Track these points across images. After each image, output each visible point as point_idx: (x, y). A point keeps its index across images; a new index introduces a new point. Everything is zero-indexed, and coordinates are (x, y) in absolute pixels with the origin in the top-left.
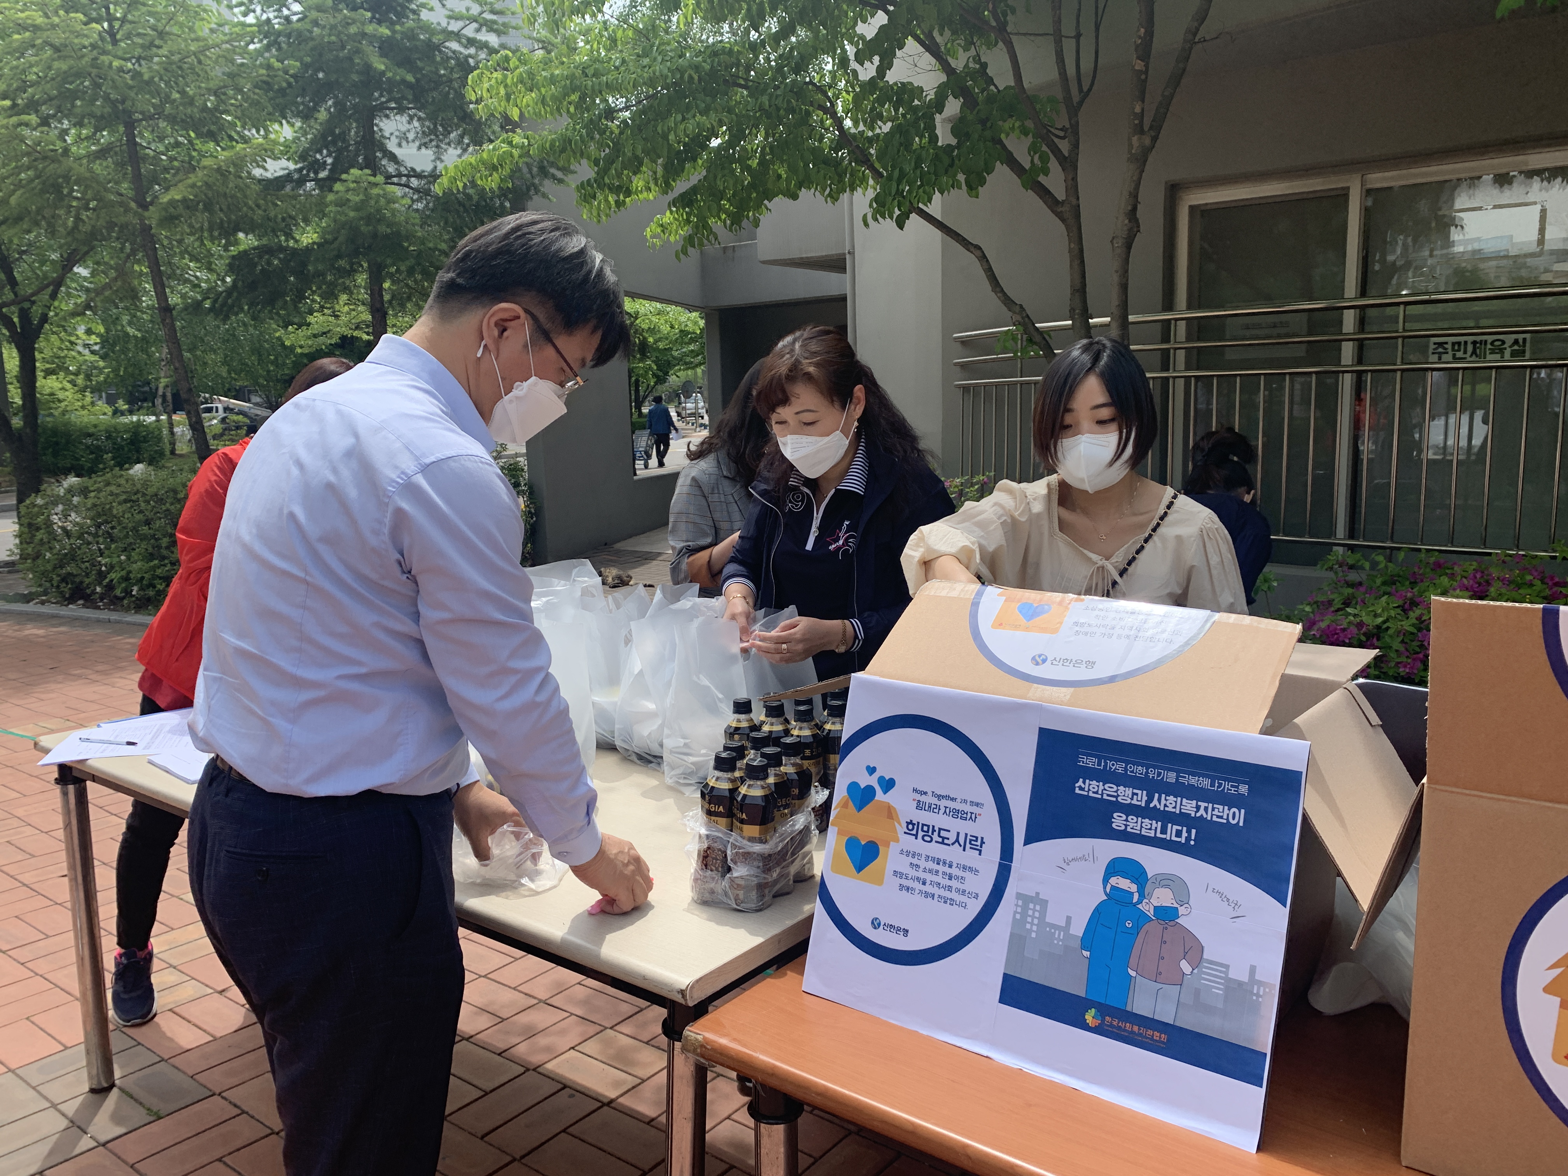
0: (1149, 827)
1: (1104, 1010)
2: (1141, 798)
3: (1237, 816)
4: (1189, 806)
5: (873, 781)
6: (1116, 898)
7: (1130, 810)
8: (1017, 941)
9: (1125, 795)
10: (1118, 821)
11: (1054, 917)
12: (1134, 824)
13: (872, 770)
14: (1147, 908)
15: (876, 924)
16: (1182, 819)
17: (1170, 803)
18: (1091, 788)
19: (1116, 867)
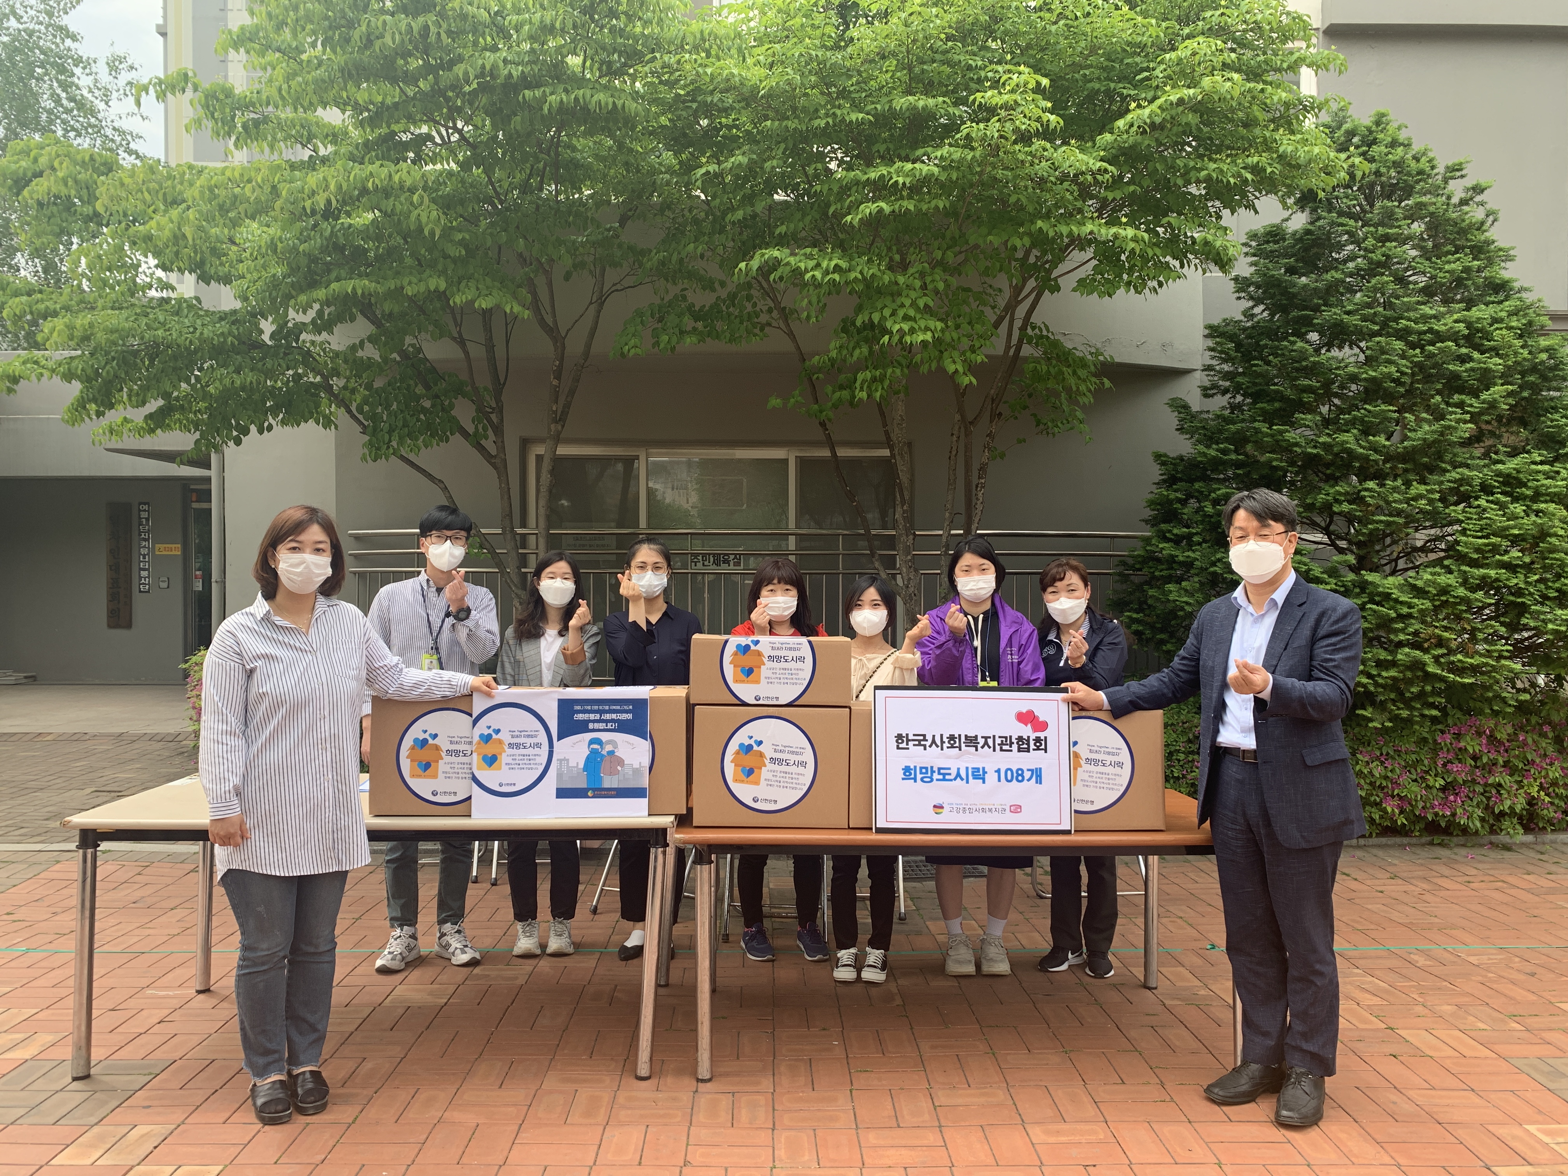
0: (602, 726)
1: (594, 790)
2: (598, 716)
3: (629, 716)
4: (614, 716)
5: (490, 731)
6: (594, 752)
7: (594, 721)
8: (560, 776)
9: (592, 716)
10: (591, 726)
11: (572, 764)
12: (596, 726)
13: (489, 727)
14: (604, 753)
15: (501, 785)
16: (612, 721)
17: (608, 716)
18: (580, 717)
19: (592, 741)
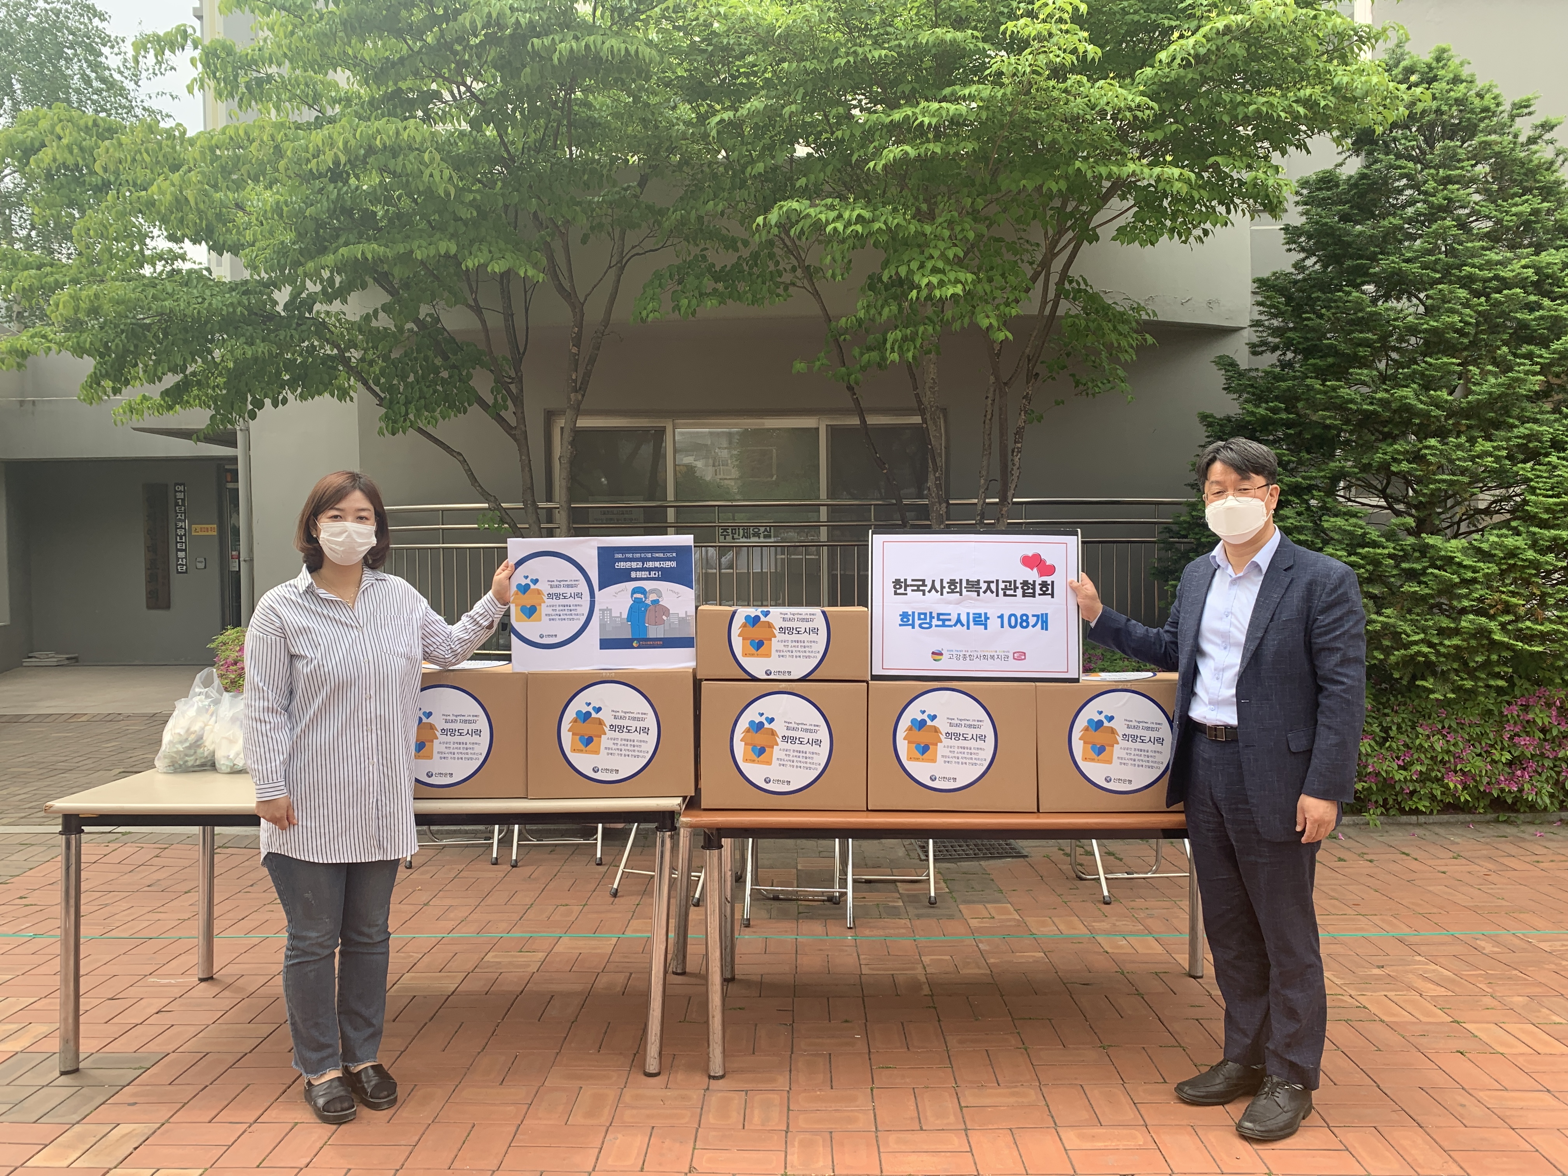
0: (645, 574)
1: (639, 640)
2: (640, 565)
3: (673, 564)
4: (657, 564)
5: (528, 581)
6: (637, 601)
7: (636, 570)
8: (603, 626)
9: (634, 565)
10: (633, 575)
11: (615, 614)
12: (639, 574)
13: (526, 577)
14: (648, 602)
15: (541, 636)
16: (655, 569)
17: (651, 564)
18: (622, 565)
19: (635, 591)
